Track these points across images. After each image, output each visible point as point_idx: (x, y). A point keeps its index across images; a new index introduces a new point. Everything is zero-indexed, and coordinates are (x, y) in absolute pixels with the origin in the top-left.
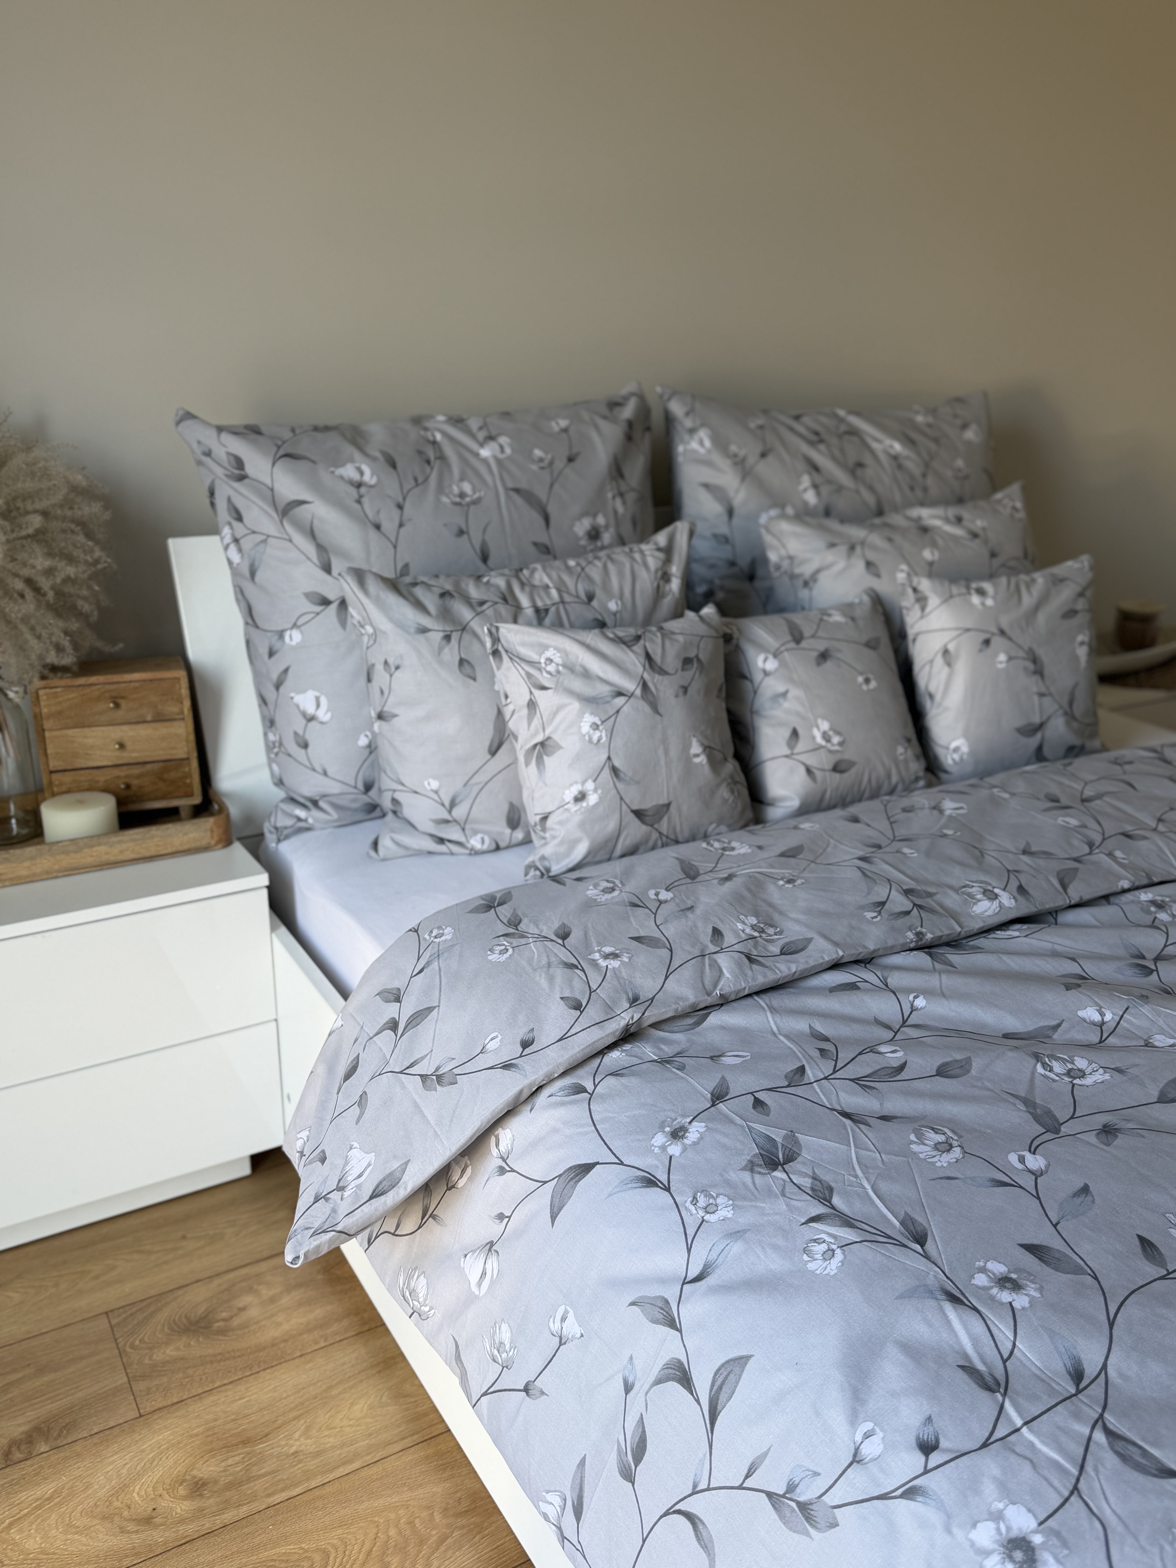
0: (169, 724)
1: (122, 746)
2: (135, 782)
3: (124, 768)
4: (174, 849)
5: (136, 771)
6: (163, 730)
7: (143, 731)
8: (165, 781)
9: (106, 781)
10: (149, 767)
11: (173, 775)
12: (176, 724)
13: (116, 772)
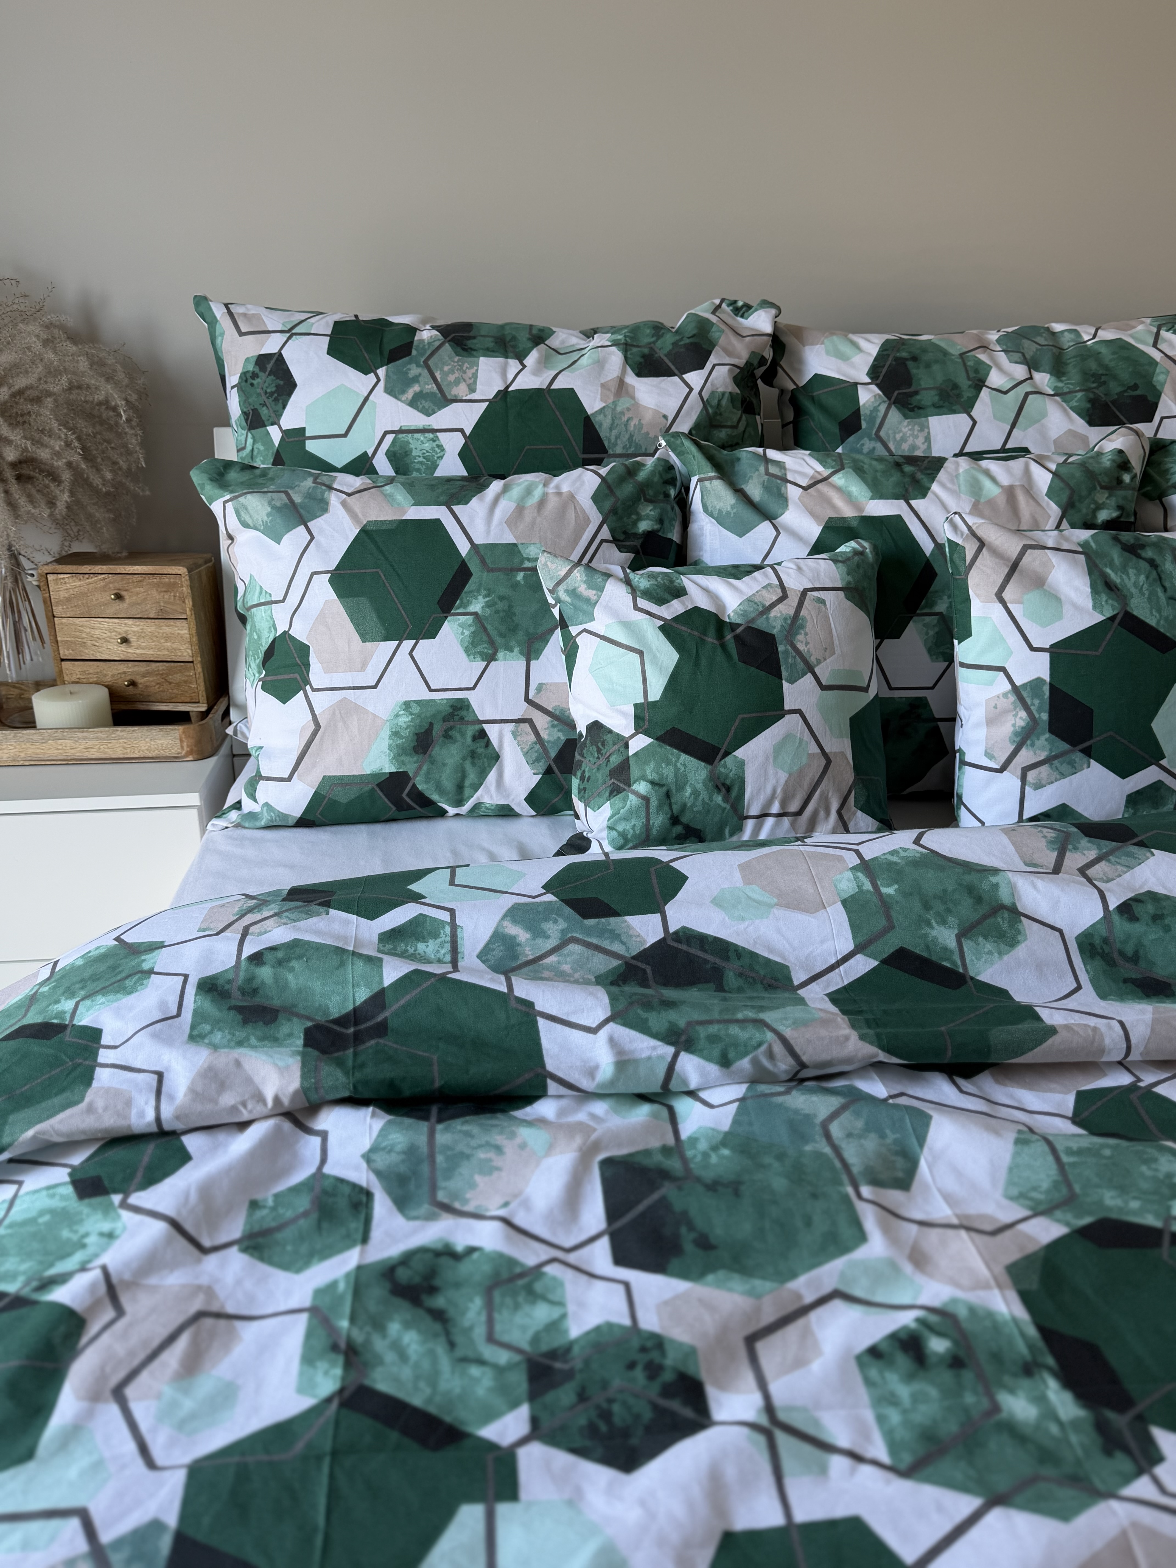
0: (172, 622)
1: (125, 641)
2: (140, 680)
3: (130, 664)
4: (141, 755)
5: (142, 668)
6: (167, 628)
7: (149, 627)
8: (170, 683)
9: (113, 676)
10: (154, 665)
11: (178, 677)
12: (178, 622)
13: (123, 667)
